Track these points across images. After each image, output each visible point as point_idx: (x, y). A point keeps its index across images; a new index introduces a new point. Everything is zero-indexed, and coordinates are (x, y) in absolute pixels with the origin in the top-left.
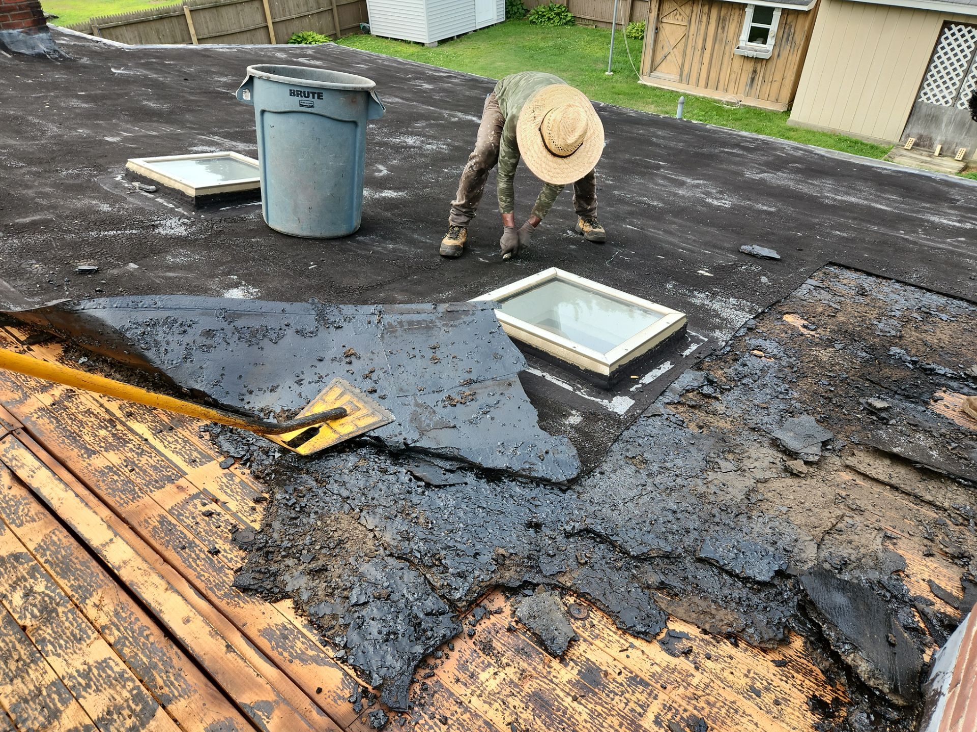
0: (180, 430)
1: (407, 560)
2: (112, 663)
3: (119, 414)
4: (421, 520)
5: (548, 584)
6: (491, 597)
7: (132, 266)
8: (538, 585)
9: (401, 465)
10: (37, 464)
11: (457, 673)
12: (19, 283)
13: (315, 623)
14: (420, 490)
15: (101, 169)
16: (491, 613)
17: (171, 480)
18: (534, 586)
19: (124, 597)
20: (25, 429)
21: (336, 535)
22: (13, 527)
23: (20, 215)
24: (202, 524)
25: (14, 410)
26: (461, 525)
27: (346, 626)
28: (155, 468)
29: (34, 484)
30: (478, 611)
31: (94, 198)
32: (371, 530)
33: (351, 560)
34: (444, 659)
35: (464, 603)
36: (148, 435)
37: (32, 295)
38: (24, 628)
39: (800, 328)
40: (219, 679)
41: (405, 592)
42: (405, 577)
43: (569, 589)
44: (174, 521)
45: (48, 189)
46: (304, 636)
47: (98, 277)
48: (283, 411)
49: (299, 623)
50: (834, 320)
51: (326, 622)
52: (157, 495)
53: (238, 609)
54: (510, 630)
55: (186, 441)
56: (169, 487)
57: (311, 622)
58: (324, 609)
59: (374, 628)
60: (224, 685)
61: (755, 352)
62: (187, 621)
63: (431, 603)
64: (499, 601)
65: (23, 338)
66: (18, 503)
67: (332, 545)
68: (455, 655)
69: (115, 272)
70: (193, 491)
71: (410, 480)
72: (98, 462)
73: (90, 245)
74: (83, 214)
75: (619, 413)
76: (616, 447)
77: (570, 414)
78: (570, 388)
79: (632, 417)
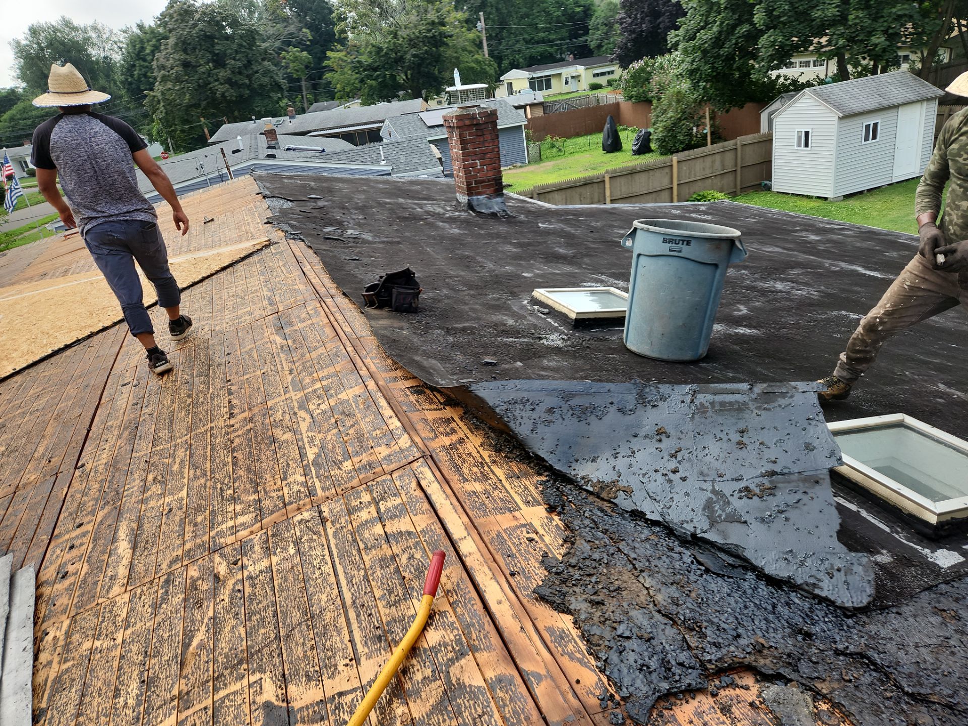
0: (524, 479)
1: (671, 619)
2: (448, 615)
3: (488, 460)
4: (693, 595)
5: (803, 684)
6: (742, 675)
7: (519, 364)
8: (791, 680)
9: (687, 548)
10: (433, 479)
11: (692, 717)
12: (447, 365)
13: (586, 637)
14: (699, 572)
15: (514, 295)
16: (737, 686)
17: (510, 511)
18: (787, 681)
19: (465, 575)
20: (431, 456)
21: (617, 583)
22: (411, 514)
23: (457, 322)
24: (524, 545)
25: (428, 444)
26: (729, 610)
27: (610, 648)
28: (502, 500)
29: (429, 491)
30: (726, 680)
31: (506, 315)
32: (647, 589)
33: (625, 604)
34: (684, 702)
35: (713, 667)
36: (502, 477)
37: (453, 374)
38: (404, 578)
40: (511, 647)
41: (664, 642)
42: (667, 632)
43: (824, 697)
44: (506, 538)
45: (478, 307)
46: (575, 642)
47: (495, 368)
48: (599, 481)
49: (575, 633)
51: (595, 640)
52: (499, 517)
53: (534, 607)
54: (752, 705)
55: (526, 488)
56: (508, 514)
57: (583, 634)
58: (596, 630)
59: (632, 657)
60: (513, 652)
62: (500, 602)
63: (683, 657)
64: (749, 680)
65: (442, 401)
66: (417, 501)
67: (612, 589)
68: (694, 703)
69: (507, 366)
70: (524, 522)
71: (692, 562)
72: (469, 487)
73: (495, 346)
74: (495, 325)
75: (941, 565)
76: (925, 596)
77: (879, 553)
78: (887, 530)
79: (955, 575)
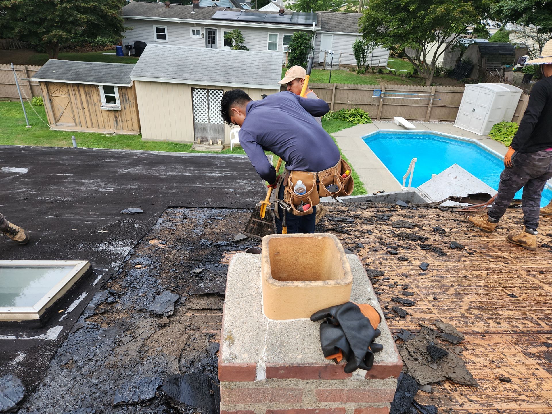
39: (159, 245)
50: (174, 235)
61: (137, 267)
75: (53, 339)
76: (53, 363)
77: (16, 356)
78: (14, 338)
79: (63, 338)
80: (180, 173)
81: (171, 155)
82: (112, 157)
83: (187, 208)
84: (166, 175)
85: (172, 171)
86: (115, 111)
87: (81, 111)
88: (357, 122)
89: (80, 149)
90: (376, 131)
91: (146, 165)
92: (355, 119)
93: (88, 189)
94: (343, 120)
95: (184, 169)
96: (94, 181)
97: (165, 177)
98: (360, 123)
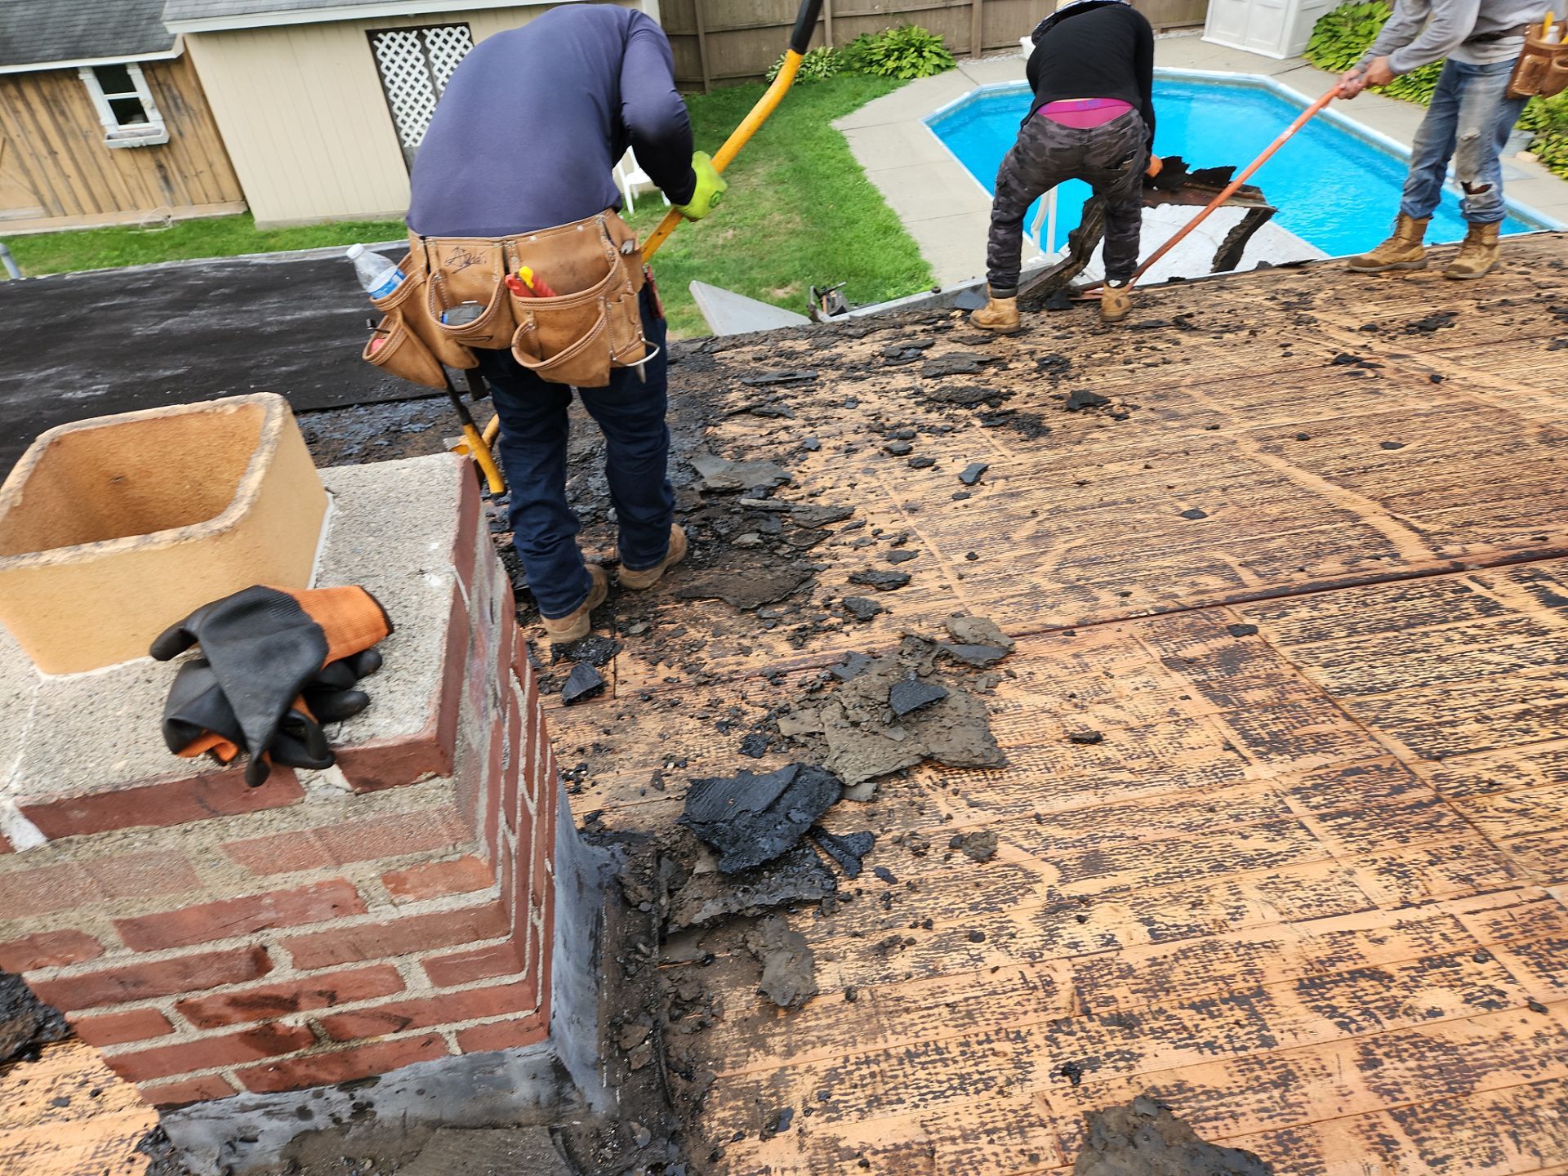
80: (325, 312)
81: (307, 258)
82: (122, 291)
83: (323, 410)
84: (282, 323)
85: (302, 309)
86: (152, 149)
87: (48, 163)
88: (908, 73)
89: (29, 280)
90: (967, 95)
91: (225, 299)
92: (904, 63)
93: (31, 397)
94: (866, 70)
95: (341, 297)
96: (53, 371)
97: (276, 329)
98: (920, 75)
